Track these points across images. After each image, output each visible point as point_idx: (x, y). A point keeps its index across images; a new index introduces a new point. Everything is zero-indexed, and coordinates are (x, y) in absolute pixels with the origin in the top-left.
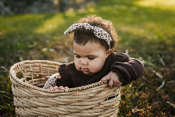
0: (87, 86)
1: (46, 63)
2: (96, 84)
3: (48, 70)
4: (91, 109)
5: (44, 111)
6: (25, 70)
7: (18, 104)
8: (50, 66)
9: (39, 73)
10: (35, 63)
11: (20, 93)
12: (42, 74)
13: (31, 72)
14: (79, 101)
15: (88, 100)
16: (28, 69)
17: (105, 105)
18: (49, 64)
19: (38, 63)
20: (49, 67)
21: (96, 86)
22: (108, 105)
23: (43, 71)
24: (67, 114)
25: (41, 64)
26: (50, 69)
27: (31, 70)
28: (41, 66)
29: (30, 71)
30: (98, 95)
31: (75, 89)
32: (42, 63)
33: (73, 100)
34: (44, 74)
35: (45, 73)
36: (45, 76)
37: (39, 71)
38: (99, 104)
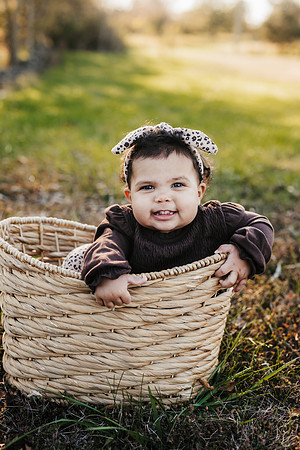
0: (186, 267)
1: (51, 223)
2: (202, 261)
3: (57, 239)
4: (186, 314)
5: (89, 323)
6: (12, 239)
7: (21, 311)
8: (60, 229)
9: (38, 246)
10: (30, 223)
11: (29, 286)
12: (42, 247)
13: (23, 242)
14: (165, 300)
15: (185, 296)
16: (16, 236)
17: (213, 306)
18: (59, 225)
19: (37, 222)
20: (58, 232)
21: (202, 266)
22: (218, 305)
23: (46, 242)
24: (139, 327)
25: (42, 226)
26: (61, 236)
27: (22, 238)
28: (42, 230)
29: (21, 241)
30: (202, 286)
31: (161, 273)
32: (44, 222)
33: (156, 297)
34: (48, 248)
35: (50, 245)
36: (51, 251)
37: (37, 240)
38: (203, 304)
